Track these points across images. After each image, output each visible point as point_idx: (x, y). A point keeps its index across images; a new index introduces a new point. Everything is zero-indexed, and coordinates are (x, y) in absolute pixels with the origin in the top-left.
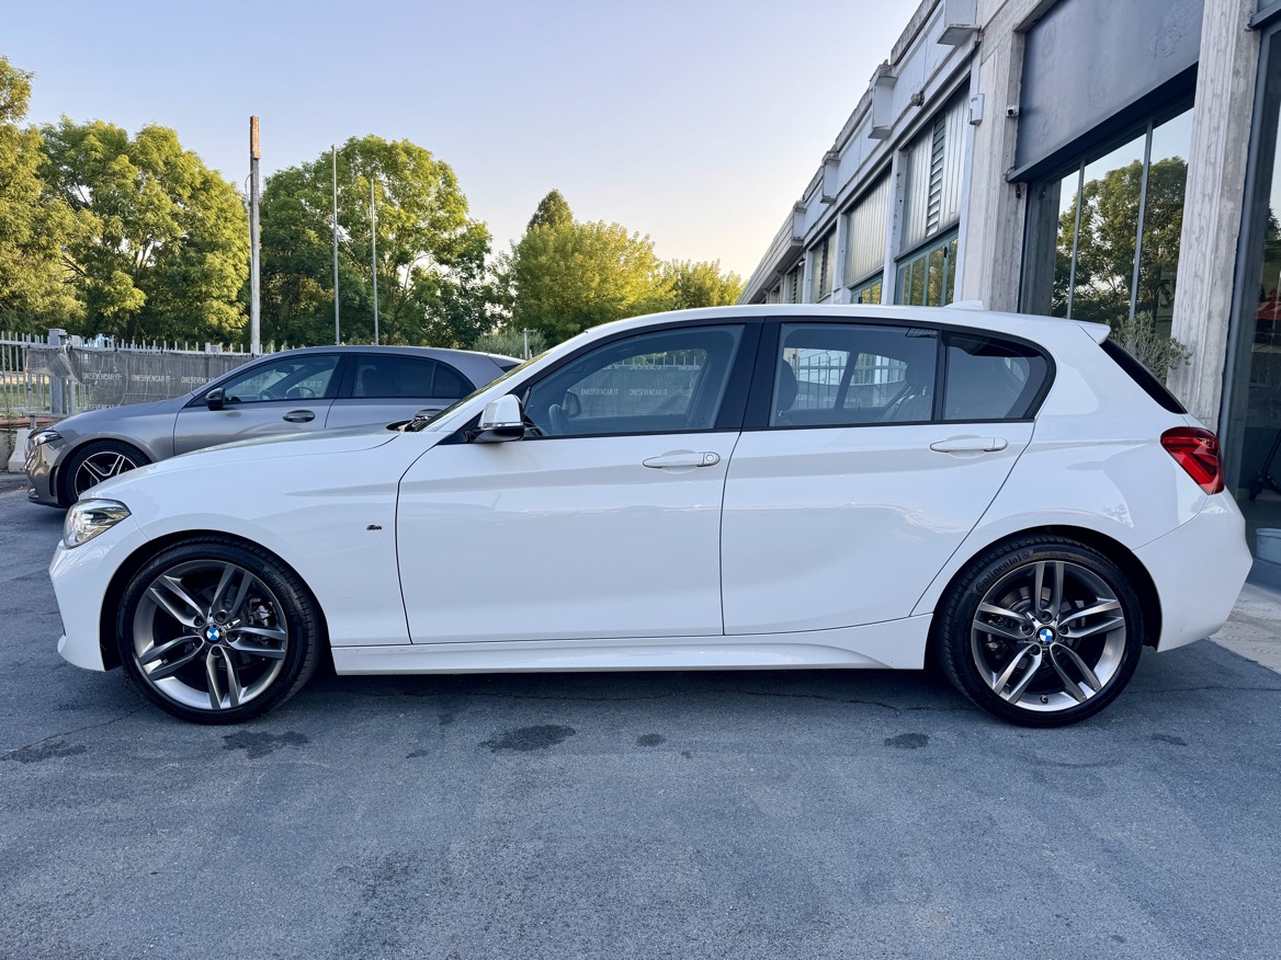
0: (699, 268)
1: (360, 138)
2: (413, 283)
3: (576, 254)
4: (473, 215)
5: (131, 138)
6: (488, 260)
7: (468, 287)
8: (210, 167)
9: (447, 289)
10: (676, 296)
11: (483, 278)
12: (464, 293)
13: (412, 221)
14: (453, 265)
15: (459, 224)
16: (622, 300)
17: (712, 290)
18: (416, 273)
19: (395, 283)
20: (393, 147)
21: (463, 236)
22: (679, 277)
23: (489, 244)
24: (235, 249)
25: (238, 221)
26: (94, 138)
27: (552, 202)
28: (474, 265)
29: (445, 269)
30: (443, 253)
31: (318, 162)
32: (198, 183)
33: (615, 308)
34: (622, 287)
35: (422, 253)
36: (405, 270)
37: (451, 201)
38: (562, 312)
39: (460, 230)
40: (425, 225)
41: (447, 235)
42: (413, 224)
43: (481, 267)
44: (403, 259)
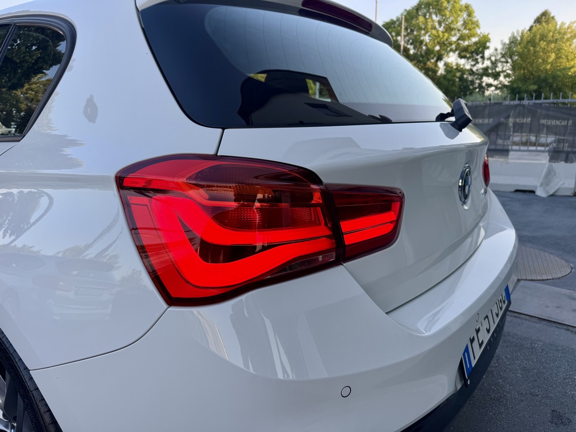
3: (541, 42)
4: (482, 31)
6: (487, 53)
7: (474, 69)
9: (463, 71)
11: (483, 63)
12: (471, 72)
13: (445, 38)
14: (468, 59)
15: (474, 35)
18: (446, 64)
21: (476, 43)
23: (488, 44)
27: (544, 17)
28: (479, 57)
29: (462, 62)
30: (464, 52)
34: (572, 60)
35: (451, 54)
36: (441, 64)
37: (470, 24)
38: (529, 78)
39: (474, 40)
40: (454, 39)
41: (466, 43)
42: (447, 40)
43: (483, 57)
44: (440, 58)
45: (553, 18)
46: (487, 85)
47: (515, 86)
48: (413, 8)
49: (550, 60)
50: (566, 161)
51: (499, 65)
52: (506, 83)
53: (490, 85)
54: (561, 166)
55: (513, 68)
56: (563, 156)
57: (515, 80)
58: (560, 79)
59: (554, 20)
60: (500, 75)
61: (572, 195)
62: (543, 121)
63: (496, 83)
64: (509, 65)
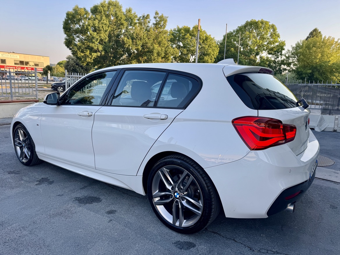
1: (249, 21)
2: (260, 61)
3: (313, 48)
4: (280, 39)
5: (191, 29)
6: (284, 52)
7: (276, 61)
8: (208, 34)
9: (270, 61)
11: (281, 58)
12: (274, 62)
13: (261, 43)
14: (273, 55)
15: (276, 42)
16: (329, 62)
18: (261, 58)
19: (254, 61)
20: (258, 22)
21: (277, 46)
23: (284, 47)
24: (211, 55)
25: (213, 47)
26: (183, 30)
27: (314, 32)
28: (279, 54)
29: (270, 56)
30: (271, 51)
31: (237, 29)
32: (204, 39)
35: (264, 52)
36: (258, 57)
37: (274, 35)
38: (307, 67)
39: (277, 44)
40: (266, 43)
41: (272, 46)
42: (261, 44)
43: (281, 54)
44: (257, 54)
45: (320, 32)
46: (283, 69)
47: (299, 70)
48: (243, 26)
49: (318, 57)
50: (330, 114)
51: (291, 59)
52: (294, 69)
53: (285, 69)
54: (327, 117)
55: (298, 60)
56: (328, 111)
57: (299, 67)
58: (324, 67)
59: (321, 34)
60: (291, 64)
61: (333, 131)
62: (318, 94)
63: (288, 68)
64: (296, 59)
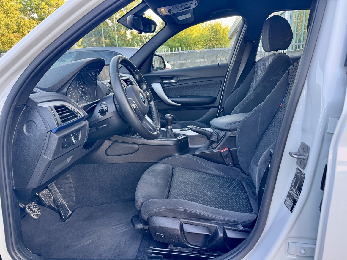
0: (216, 23)
2: (131, 36)
10: (209, 33)
17: (220, 30)
19: (126, 37)
22: (210, 27)
33: (190, 38)
34: (192, 30)
